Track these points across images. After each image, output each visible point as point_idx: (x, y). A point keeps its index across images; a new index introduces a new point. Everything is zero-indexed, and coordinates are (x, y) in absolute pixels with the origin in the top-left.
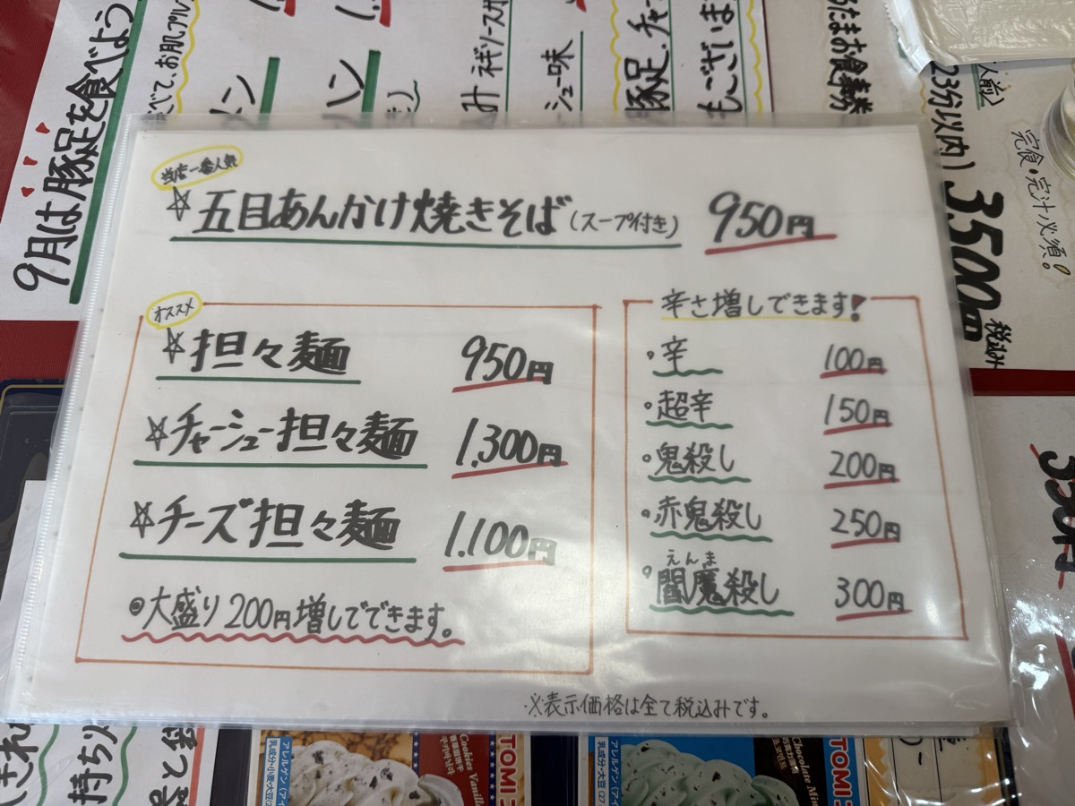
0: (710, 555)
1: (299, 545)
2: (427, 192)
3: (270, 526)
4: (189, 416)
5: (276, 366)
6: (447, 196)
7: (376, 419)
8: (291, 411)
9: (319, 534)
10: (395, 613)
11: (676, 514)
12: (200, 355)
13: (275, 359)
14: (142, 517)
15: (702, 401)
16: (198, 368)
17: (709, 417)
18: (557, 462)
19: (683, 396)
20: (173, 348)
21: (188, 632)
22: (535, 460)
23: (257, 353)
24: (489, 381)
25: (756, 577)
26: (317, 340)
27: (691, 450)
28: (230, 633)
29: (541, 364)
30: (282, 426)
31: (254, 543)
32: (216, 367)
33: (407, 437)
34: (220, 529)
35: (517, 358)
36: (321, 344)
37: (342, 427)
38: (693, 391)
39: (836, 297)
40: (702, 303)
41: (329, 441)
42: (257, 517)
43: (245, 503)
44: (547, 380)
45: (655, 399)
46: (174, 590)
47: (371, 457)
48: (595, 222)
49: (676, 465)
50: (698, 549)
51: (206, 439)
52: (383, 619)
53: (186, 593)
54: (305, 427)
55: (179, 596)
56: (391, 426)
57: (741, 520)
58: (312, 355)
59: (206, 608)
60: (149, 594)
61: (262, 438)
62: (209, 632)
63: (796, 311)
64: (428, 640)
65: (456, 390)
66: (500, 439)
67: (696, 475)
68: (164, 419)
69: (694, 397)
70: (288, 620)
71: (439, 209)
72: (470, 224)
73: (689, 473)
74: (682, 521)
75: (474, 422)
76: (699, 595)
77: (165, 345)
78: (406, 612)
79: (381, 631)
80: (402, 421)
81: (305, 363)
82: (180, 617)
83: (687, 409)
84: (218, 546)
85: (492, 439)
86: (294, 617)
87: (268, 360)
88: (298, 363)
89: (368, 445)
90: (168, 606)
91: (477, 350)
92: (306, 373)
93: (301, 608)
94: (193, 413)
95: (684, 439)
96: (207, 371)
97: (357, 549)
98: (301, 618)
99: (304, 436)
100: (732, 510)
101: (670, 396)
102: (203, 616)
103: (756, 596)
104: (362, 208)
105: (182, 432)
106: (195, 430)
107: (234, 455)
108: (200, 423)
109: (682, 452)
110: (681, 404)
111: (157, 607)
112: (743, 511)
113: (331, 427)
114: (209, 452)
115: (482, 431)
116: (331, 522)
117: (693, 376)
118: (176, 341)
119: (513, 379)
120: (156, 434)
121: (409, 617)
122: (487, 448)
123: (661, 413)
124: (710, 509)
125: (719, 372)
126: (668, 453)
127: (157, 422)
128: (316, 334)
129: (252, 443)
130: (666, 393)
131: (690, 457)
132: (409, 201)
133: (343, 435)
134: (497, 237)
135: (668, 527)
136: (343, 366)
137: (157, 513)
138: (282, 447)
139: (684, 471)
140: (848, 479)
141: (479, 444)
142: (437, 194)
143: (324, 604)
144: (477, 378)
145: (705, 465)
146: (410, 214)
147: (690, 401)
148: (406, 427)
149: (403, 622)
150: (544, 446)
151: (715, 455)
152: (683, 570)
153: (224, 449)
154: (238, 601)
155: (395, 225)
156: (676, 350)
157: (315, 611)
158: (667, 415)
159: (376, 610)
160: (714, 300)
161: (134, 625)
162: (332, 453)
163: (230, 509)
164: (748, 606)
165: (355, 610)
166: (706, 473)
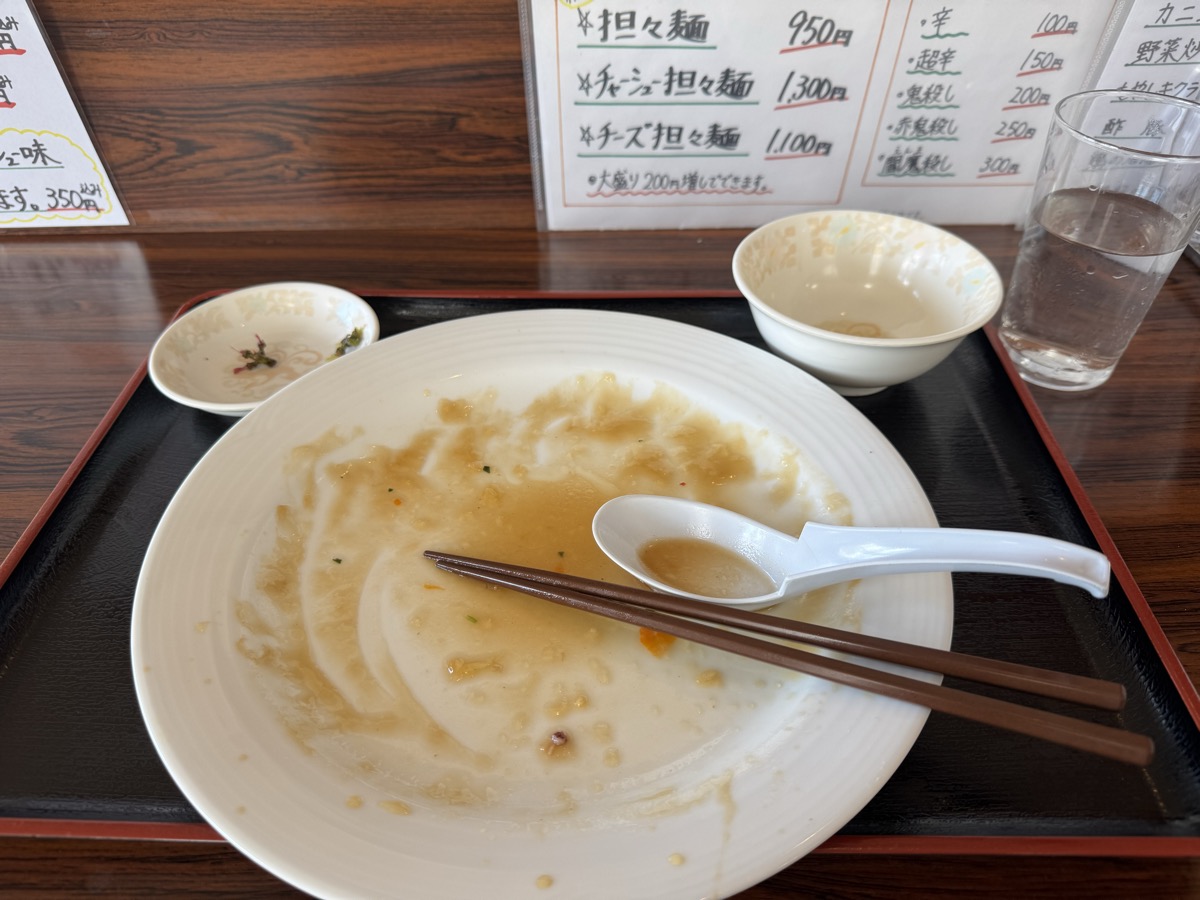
0: (920, 149)
1: (681, 148)
3: (664, 138)
4: (604, 72)
5: (658, 36)
7: (727, 74)
8: (671, 69)
9: (693, 142)
10: (736, 180)
11: (908, 127)
12: (605, 28)
13: (658, 31)
14: (586, 136)
15: (948, 56)
16: (605, 37)
17: (949, 67)
18: (842, 98)
19: (936, 53)
20: (584, 24)
21: (623, 191)
22: (829, 96)
23: (645, 26)
24: (806, 45)
25: (942, 158)
26: (685, 17)
27: (930, 89)
28: (646, 191)
29: (845, 32)
30: (667, 78)
31: (656, 146)
32: (618, 38)
33: (747, 85)
34: (634, 139)
35: (828, 26)
36: (689, 20)
37: (705, 79)
38: (944, 50)
41: (697, 87)
42: (656, 133)
43: (648, 125)
44: (846, 43)
45: (917, 55)
46: (612, 171)
47: (724, 98)
49: (918, 98)
50: (914, 145)
51: (618, 88)
52: (729, 183)
53: (619, 173)
54: (681, 80)
55: (615, 175)
56: (737, 78)
57: (945, 129)
58: (682, 28)
59: (632, 180)
60: (598, 174)
61: (654, 88)
62: (635, 190)
64: (754, 191)
65: (783, 51)
66: (808, 85)
67: (928, 105)
68: (588, 76)
69: (944, 54)
70: (677, 185)
73: (923, 103)
74: (910, 131)
75: (792, 74)
76: (906, 168)
77: (579, 21)
78: (742, 179)
79: (728, 187)
80: (744, 75)
81: (678, 33)
82: (618, 184)
83: (935, 62)
84: (634, 148)
85: (803, 84)
86: (681, 182)
87: (652, 32)
88: (673, 34)
89: (722, 90)
90: (610, 179)
91: (802, 21)
92: (679, 41)
93: (685, 178)
94: (607, 70)
95: (926, 82)
96: (611, 40)
97: (715, 149)
98: (685, 183)
99: (680, 84)
100: (942, 124)
101: (928, 53)
102: (630, 184)
103: (938, 167)
105: (601, 84)
106: (609, 83)
107: (637, 97)
108: (612, 78)
109: (924, 90)
110: (933, 59)
111: (604, 181)
112: (948, 125)
113: (698, 79)
114: (621, 95)
115: (797, 80)
116: (700, 136)
117: (948, 38)
118: (586, 18)
119: (822, 43)
120: (585, 84)
121: (744, 182)
122: (799, 90)
123: (918, 65)
124: (929, 123)
125: (966, 34)
126: (914, 91)
127: (584, 77)
128: (685, 12)
129: (648, 90)
130: (926, 51)
131: (928, 94)
133: (706, 84)
135: (901, 134)
136: (704, 36)
137: (595, 131)
138: (668, 92)
139: (921, 101)
140: (1019, 104)
141: (794, 88)
143: (697, 177)
144: (798, 42)
145: (935, 98)
147: (940, 56)
148: (747, 78)
149: (740, 184)
150: (835, 89)
151: (944, 92)
152: (901, 157)
153: (631, 94)
154: (649, 177)
156: (943, 19)
157: (692, 180)
158: (922, 66)
159: (725, 179)
161: (593, 188)
162: (699, 96)
163: (639, 129)
164: (932, 172)
165: (714, 179)
166: (934, 103)
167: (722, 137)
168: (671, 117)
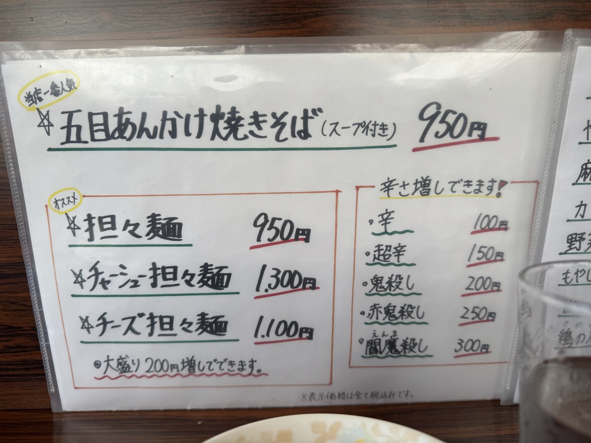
0: (395, 332)
1: (175, 335)
2: (218, 107)
3: (157, 326)
4: (94, 268)
5: (139, 237)
6: (233, 111)
7: (206, 268)
8: (154, 264)
9: (184, 329)
10: (231, 363)
11: (379, 313)
12: (90, 229)
13: (136, 232)
14: (86, 324)
15: (400, 250)
16: (91, 239)
17: (403, 259)
18: (314, 287)
19: (389, 247)
20: (73, 227)
21: (128, 374)
22: (301, 287)
23: (124, 229)
24: (271, 242)
25: (417, 341)
26: (160, 219)
27: (390, 278)
28: (149, 374)
29: (303, 230)
30: (151, 273)
31: (151, 334)
32: (102, 238)
33: (226, 277)
34: (130, 328)
35: (288, 226)
36: (164, 222)
37: (186, 273)
38: (394, 244)
39: (490, 182)
40: (406, 187)
41: (180, 280)
42: (149, 322)
43: (141, 315)
44: (307, 240)
45: (372, 250)
46: (115, 356)
47: (206, 289)
48: (338, 129)
49: (382, 287)
50: (389, 329)
51: (109, 282)
52: (225, 366)
53: (121, 358)
54: (164, 274)
55: (118, 360)
56: (215, 271)
57: (414, 315)
58: (159, 229)
59: (134, 364)
60: (102, 359)
61: (141, 281)
62: (139, 374)
63: (464, 192)
64: (250, 374)
65: (252, 248)
66: (280, 276)
67: (392, 292)
68: (81, 271)
69: (395, 248)
70: (177, 368)
71: (228, 121)
72: (251, 133)
73: (388, 291)
74: (382, 316)
75: (264, 267)
76: (387, 350)
77: (68, 225)
78: (237, 363)
79: (226, 371)
80: (221, 268)
81: (156, 234)
82: (122, 368)
83: (390, 255)
84: (130, 336)
85: (276, 276)
86: (180, 367)
87: (132, 233)
88: (152, 234)
89: (203, 282)
90: (114, 364)
91: (263, 222)
92: (157, 240)
93: (183, 362)
94: (97, 266)
95: (385, 272)
96: (97, 241)
97: (206, 336)
98: (184, 367)
99: (165, 279)
100: (410, 310)
101: (381, 248)
102: (133, 368)
103: (416, 349)
104: (174, 121)
105: (93, 278)
106: (100, 277)
107: (127, 290)
108: (102, 273)
109: (386, 280)
110: (387, 253)
111: (108, 365)
112: (415, 310)
113: (180, 274)
114: (113, 288)
115: (269, 272)
116: (190, 324)
117: (396, 235)
118: (73, 222)
119: (286, 240)
120: (79, 279)
121: (239, 365)
122: (273, 281)
123: (375, 258)
124: (398, 309)
125: (412, 232)
126: (377, 281)
127: (78, 273)
128: (159, 215)
129: (136, 284)
130: (379, 246)
131: (390, 283)
132: (206, 115)
133: (188, 278)
134: (271, 142)
135: (374, 319)
136: (180, 236)
137: (93, 321)
138: (154, 285)
139: (386, 290)
140: (475, 291)
141: (268, 279)
142: (225, 109)
143: (195, 361)
144: (264, 240)
145: (397, 287)
146: (209, 126)
147: (393, 250)
148: (224, 271)
149: (236, 367)
150: (306, 279)
151: (404, 281)
152: (380, 340)
153: (120, 287)
154: (149, 362)
155: (199, 135)
156: (387, 219)
157: (191, 364)
158: (378, 259)
159: (222, 363)
160: (414, 184)
161: (100, 372)
162: (183, 288)
163: (133, 318)
164: (412, 354)
165: (211, 363)
166: (398, 291)
167: (211, 324)
168: (162, 307)
